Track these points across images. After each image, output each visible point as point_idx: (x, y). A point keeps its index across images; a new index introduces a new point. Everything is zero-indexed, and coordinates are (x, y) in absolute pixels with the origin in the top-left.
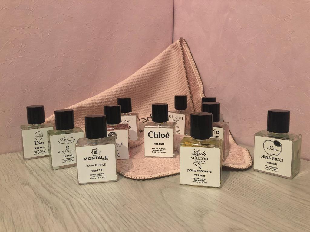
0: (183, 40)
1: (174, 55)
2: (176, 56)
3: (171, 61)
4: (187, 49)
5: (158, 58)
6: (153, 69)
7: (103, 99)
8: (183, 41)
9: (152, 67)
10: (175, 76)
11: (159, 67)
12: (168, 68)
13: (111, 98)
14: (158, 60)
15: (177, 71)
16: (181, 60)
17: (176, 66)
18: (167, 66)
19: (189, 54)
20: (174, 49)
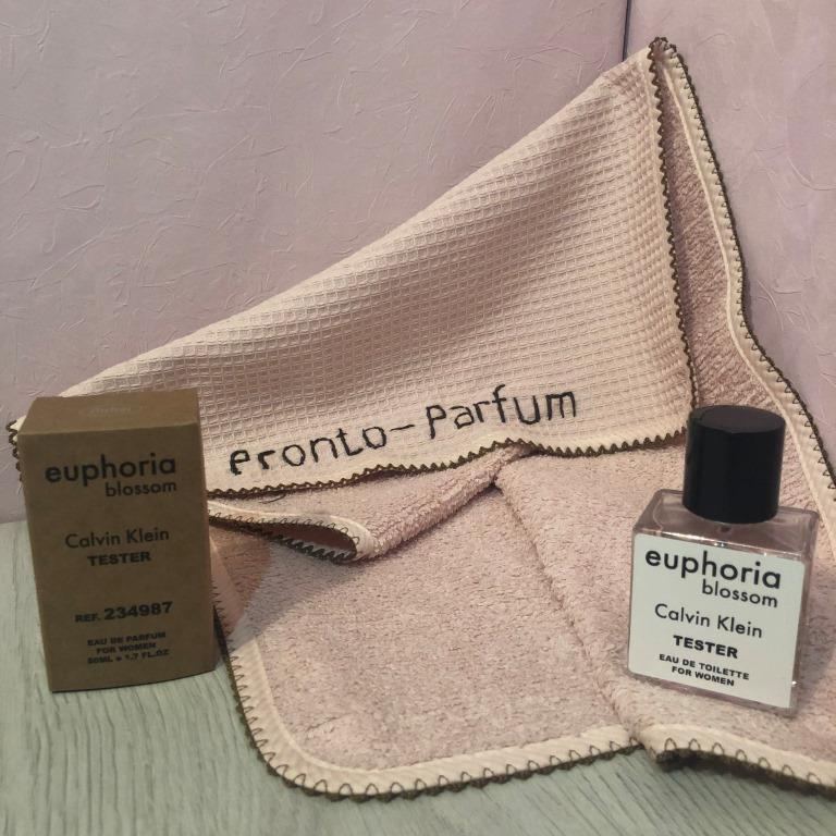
0: (665, 49)
1: (621, 118)
2: (631, 126)
3: (605, 148)
4: (682, 91)
5: (543, 137)
6: (513, 190)
7: (279, 327)
8: (668, 52)
9: (511, 178)
10: (622, 215)
11: (542, 176)
12: (592, 181)
13: (314, 322)
14: (542, 144)
15: (631, 195)
16: (649, 146)
17: (629, 173)
18: (582, 173)
19: (692, 120)
20: (624, 93)
